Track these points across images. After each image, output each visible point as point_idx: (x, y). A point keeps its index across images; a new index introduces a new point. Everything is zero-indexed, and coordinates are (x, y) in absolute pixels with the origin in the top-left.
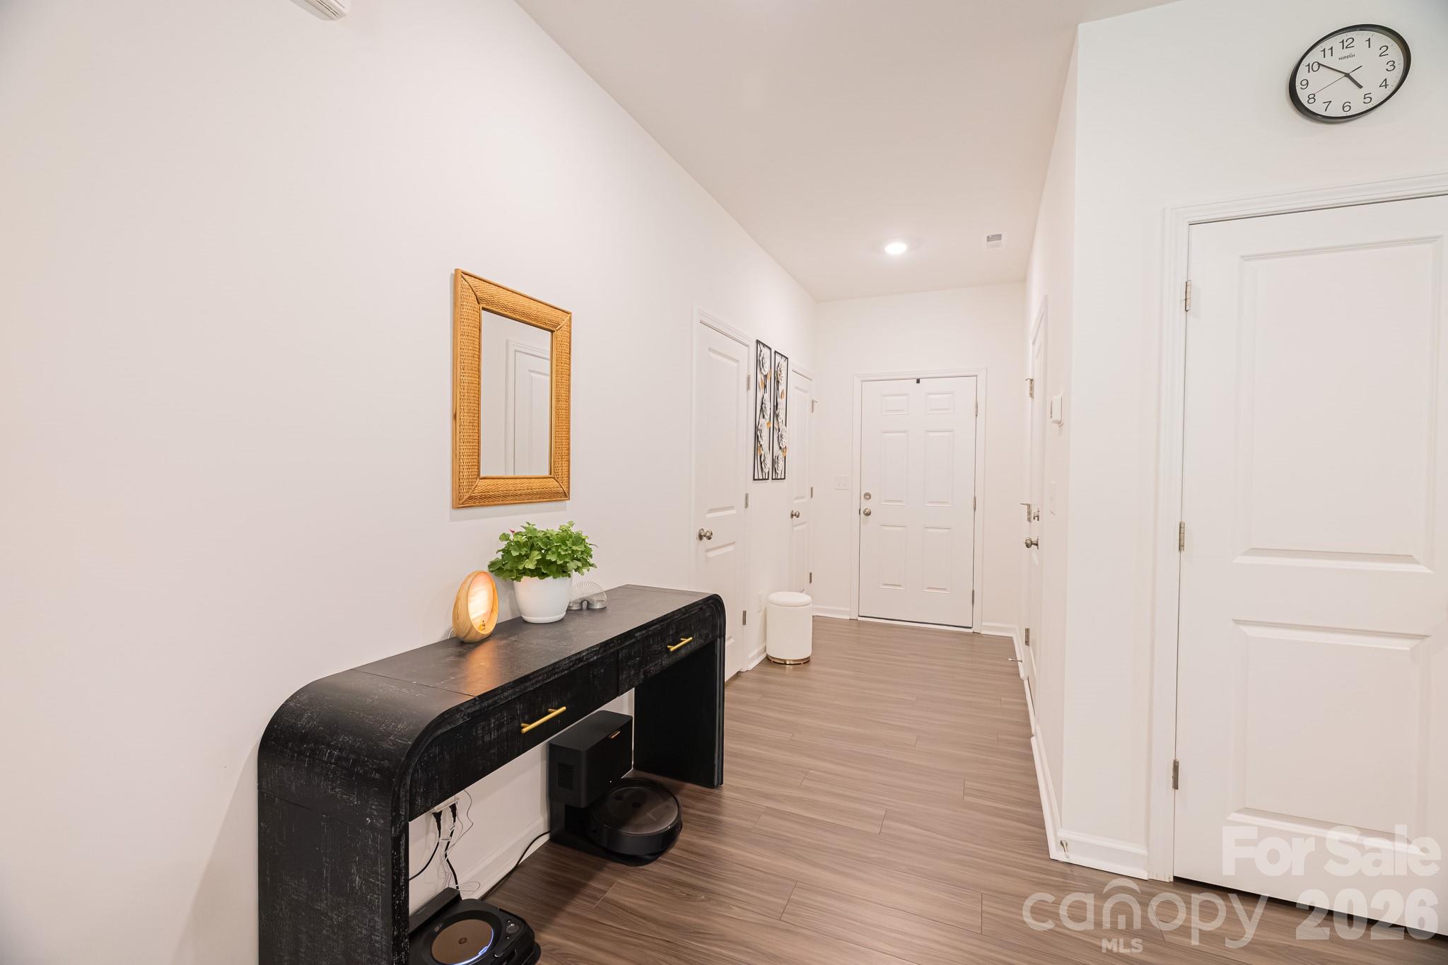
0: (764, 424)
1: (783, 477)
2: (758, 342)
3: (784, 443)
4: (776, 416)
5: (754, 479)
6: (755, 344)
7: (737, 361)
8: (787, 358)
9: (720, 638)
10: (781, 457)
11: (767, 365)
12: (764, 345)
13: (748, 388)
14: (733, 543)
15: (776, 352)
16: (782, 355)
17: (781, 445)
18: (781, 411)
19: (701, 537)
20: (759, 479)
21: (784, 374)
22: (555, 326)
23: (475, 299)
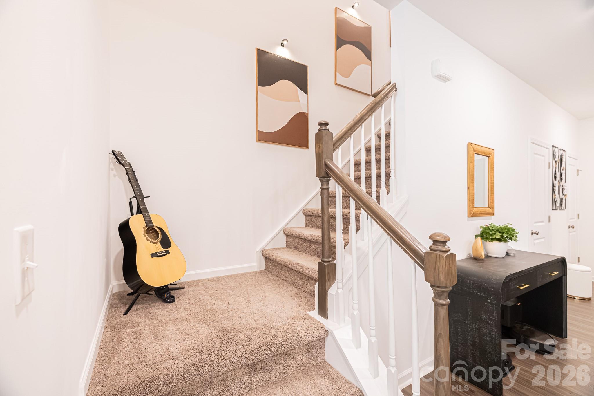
0: (556, 183)
1: (564, 208)
2: (553, 146)
3: (565, 193)
4: (561, 179)
5: (553, 209)
6: (552, 147)
7: (544, 156)
8: (565, 151)
9: (564, 275)
10: (564, 199)
11: (557, 156)
12: (556, 147)
13: (549, 168)
14: (544, 238)
15: (560, 149)
16: (563, 150)
17: (564, 193)
18: (563, 177)
19: (532, 233)
20: (554, 209)
21: (564, 159)
22: (490, 155)
23: (473, 151)
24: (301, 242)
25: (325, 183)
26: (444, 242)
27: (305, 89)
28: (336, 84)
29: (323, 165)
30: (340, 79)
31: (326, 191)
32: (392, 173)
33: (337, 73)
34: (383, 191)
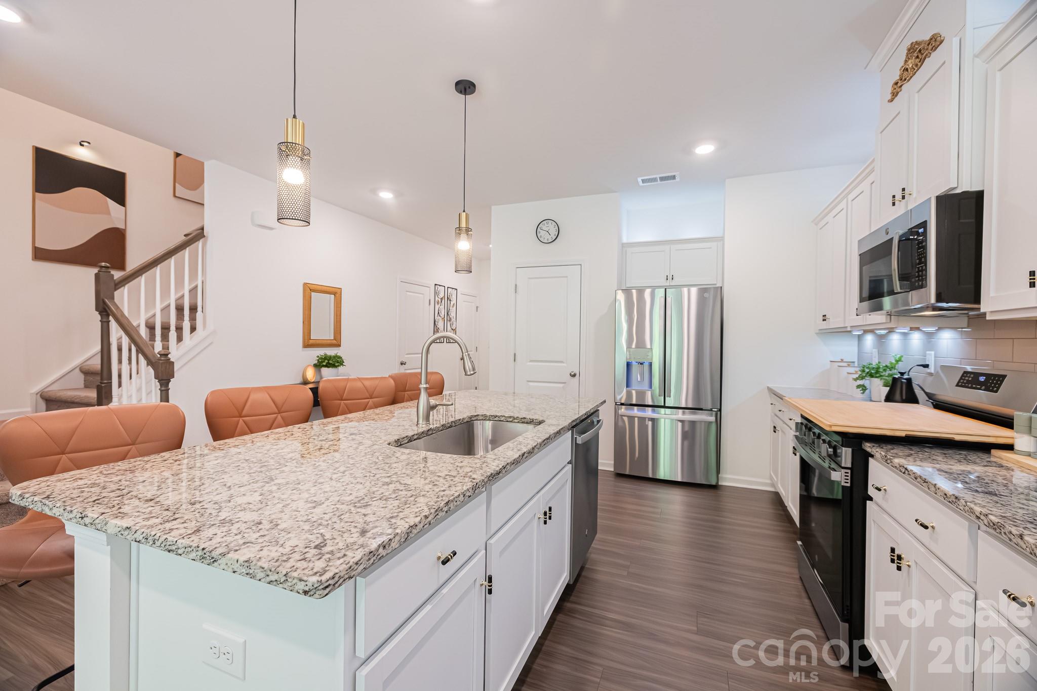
0: (440, 319)
2: (436, 285)
3: (454, 326)
4: (448, 315)
7: (422, 294)
8: (456, 289)
11: (442, 294)
13: (430, 304)
15: (448, 287)
16: (453, 288)
17: (452, 328)
18: (452, 313)
21: (454, 296)
22: (336, 293)
23: (309, 290)
25: (105, 317)
26: (167, 355)
27: (121, 200)
28: (175, 196)
29: (101, 301)
30: (181, 191)
31: (105, 324)
32: (199, 309)
33: (177, 184)
34: (186, 325)
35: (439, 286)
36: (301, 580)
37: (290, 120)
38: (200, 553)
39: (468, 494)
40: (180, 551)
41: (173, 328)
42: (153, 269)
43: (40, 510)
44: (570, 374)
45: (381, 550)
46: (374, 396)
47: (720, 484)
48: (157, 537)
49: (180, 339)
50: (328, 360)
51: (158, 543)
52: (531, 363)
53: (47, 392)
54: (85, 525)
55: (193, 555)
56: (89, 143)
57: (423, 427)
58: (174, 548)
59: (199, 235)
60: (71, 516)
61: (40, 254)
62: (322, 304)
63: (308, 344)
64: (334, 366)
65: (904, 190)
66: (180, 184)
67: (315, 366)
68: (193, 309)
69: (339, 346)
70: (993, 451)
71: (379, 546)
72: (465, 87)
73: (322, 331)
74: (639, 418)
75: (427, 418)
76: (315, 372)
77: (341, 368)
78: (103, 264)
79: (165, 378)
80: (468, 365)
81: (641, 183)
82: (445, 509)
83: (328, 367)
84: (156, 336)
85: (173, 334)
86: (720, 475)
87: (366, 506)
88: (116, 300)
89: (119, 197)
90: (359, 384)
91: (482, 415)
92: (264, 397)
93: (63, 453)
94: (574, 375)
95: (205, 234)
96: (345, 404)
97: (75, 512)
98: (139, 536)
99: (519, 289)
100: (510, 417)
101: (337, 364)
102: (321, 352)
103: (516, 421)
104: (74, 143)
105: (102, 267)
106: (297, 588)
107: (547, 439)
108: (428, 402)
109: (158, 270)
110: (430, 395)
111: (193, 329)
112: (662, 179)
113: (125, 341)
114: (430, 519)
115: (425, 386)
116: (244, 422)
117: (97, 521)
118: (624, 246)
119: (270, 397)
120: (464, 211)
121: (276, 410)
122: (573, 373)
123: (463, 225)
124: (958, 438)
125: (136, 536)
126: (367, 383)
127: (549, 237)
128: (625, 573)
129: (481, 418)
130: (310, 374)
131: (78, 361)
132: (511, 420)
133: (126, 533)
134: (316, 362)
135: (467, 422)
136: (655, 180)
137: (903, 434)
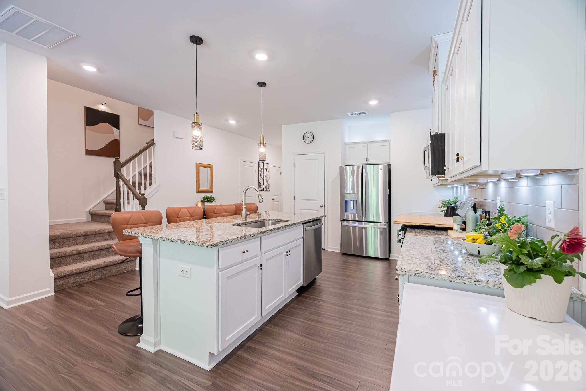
0: (261, 179)
1: (268, 190)
6: (258, 162)
7: (252, 167)
8: (269, 164)
10: (268, 186)
11: (262, 167)
13: (256, 172)
15: (265, 163)
17: (268, 183)
18: (267, 176)
19: (242, 201)
21: (268, 168)
22: (211, 167)
23: (199, 166)
24: (113, 206)
25: (118, 179)
26: (144, 195)
27: (117, 127)
28: (139, 124)
29: (116, 173)
30: (142, 122)
31: (118, 182)
32: (153, 175)
33: (140, 119)
34: (148, 182)
35: (260, 163)
36: (206, 244)
37: (195, 115)
38: (181, 241)
39: (252, 235)
40: (175, 241)
41: (143, 184)
42: (134, 159)
43: (134, 235)
44: (320, 206)
45: (225, 242)
46: (227, 212)
47: (390, 258)
48: (169, 238)
49: (145, 189)
50: (208, 199)
51: (169, 240)
52: (302, 201)
53: (92, 211)
54: (148, 238)
55: (179, 242)
56: (105, 103)
57: (244, 221)
58: (174, 241)
59: (151, 143)
60: (144, 236)
61: (88, 152)
62: (205, 172)
63: (199, 191)
64: (210, 201)
65: (431, 129)
66: (140, 118)
67: (202, 201)
68: (151, 175)
69: (212, 192)
70: (448, 231)
71: (224, 241)
72: (262, 84)
73: (205, 185)
74: (352, 227)
75: (246, 218)
76: (202, 204)
77: (213, 202)
78: (117, 157)
79: (143, 204)
80: (260, 198)
81: (350, 116)
82: (244, 237)
83: (208, 202)
84: (137, 187)
85: (143, 187)
86: (390, 254)
87: (222, 235)
88: (122, 172)
89: (117, 126)
90: (221, 207)
91: (268, 219)
92: (185, 210)
93: (128, 225)
94: (322, 207)
95: (154, 142)
96: (216, 215)
97: (145, 235)
98: (164, 239)
99: (296, 165)
100: (279, 220)
101: (212, 201)
102: (204, 195)
103: (281, 221)
104: (98, 103)
105: (116, 158)
106: (205, 246)
107: (288, 225)
108: (246, 213)
109: (137, 159)
110: (247, 210)
111: (151, 184)
112: (359, 114)
113: (126, 188)
114: (239, 239)
115: (244, 206)
116: (179, 219)
117: (152, 236)
118: (346, 144)
119: (188, 211)
120: (262, 136)
121: (190, 215)
122: (321, 206)
123: (262, 142)
124: (436, 226)
125: (163, 239)
126: (224, 207)
127: (309, 140)
128: (331, 287)
129: (268, 220)
130: (200, 204)
131: (102, 198)
132: (279, 221)
133: (160, 238)
134: (202, 199)
135: (262, 221)
136: (356, 114)
137: (418, 224)
